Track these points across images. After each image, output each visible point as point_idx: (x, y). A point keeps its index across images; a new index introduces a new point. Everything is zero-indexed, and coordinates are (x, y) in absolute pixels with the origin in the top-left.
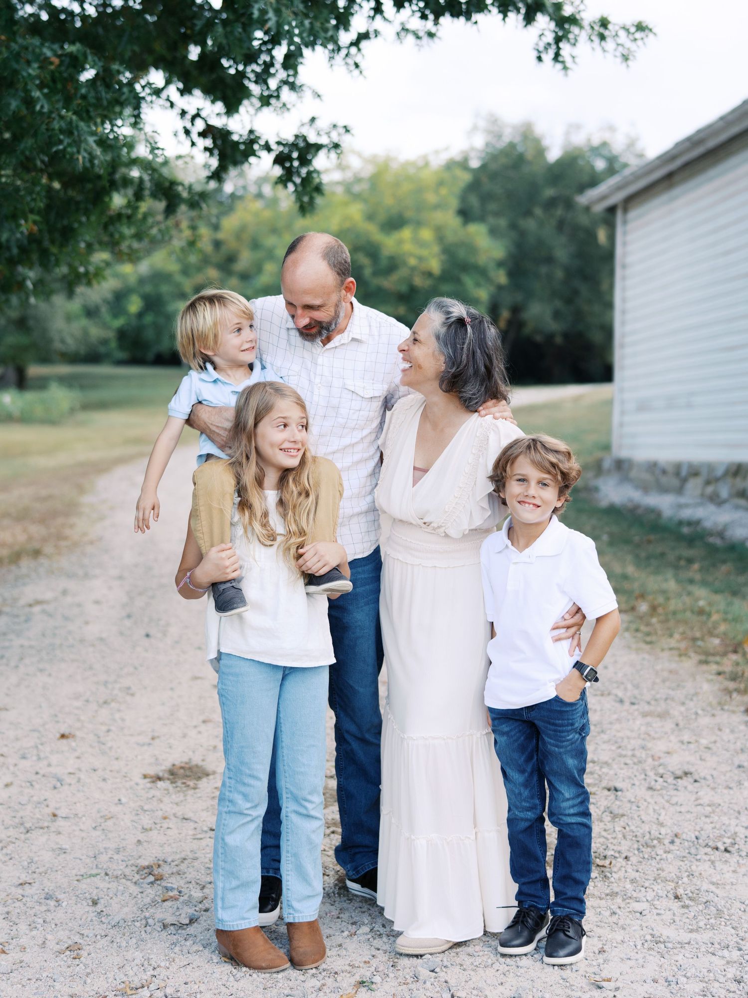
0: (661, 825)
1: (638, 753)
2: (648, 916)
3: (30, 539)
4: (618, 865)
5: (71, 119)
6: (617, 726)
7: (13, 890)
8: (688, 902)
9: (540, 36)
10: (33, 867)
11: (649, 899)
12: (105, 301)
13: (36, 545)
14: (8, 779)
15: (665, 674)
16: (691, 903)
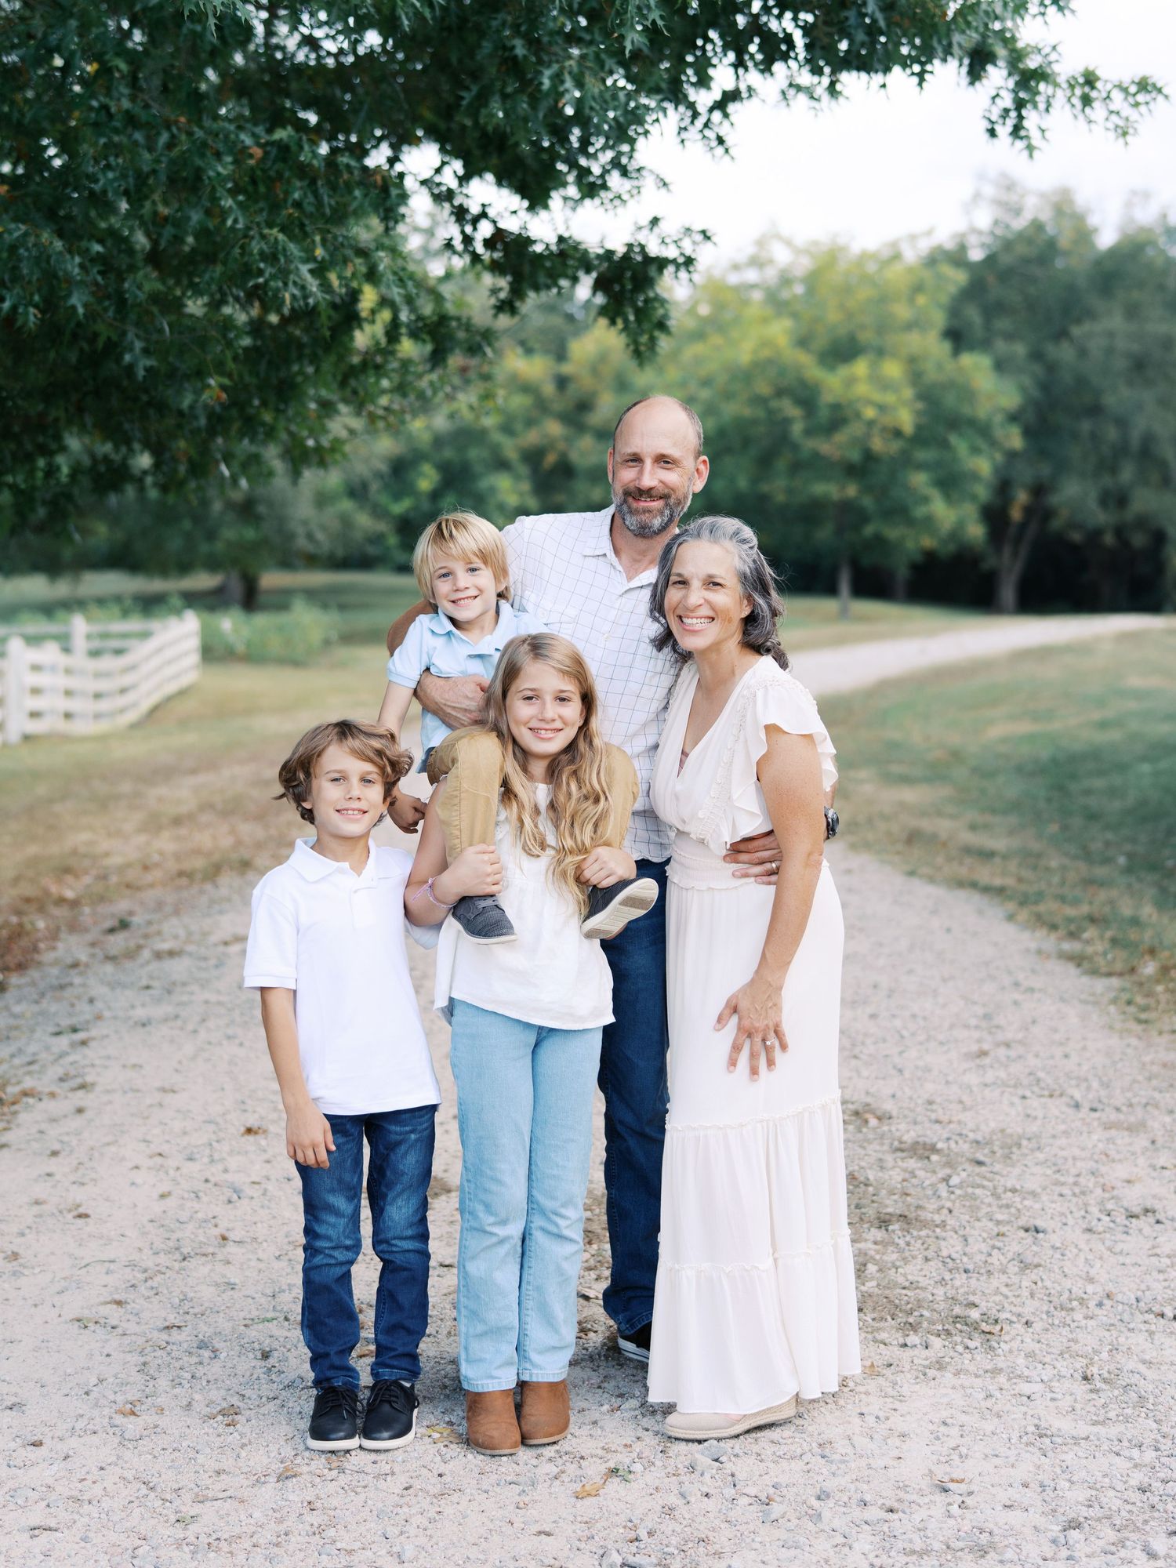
0: (1091, 1280)
1: (1081, 1180)
2: (1038, 1402)
3: (239, 843)
4: (1013, 1333)
5: (276, 239)
6: (1063, 1141)
7: (156, 1334)
8: (1099, 1385)
9: (994, 98)
10: (186, 1306)
11: (1045, 1378)
12: (379, 475)
13: (245, 854)
14: (164, 1188)
15: (1155, 1069)
16: (1103, 1386)
